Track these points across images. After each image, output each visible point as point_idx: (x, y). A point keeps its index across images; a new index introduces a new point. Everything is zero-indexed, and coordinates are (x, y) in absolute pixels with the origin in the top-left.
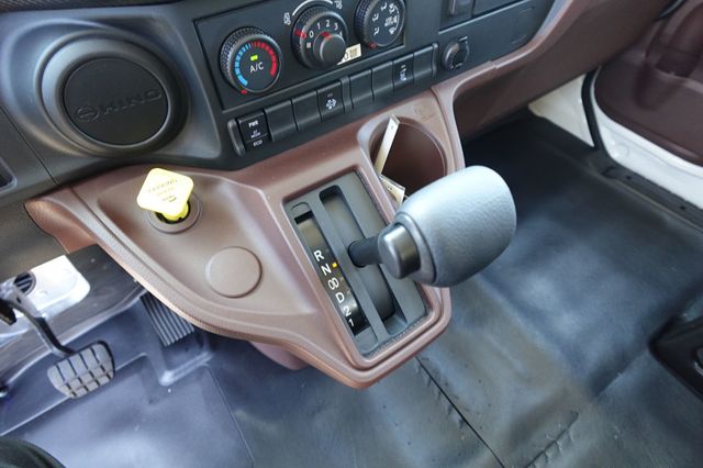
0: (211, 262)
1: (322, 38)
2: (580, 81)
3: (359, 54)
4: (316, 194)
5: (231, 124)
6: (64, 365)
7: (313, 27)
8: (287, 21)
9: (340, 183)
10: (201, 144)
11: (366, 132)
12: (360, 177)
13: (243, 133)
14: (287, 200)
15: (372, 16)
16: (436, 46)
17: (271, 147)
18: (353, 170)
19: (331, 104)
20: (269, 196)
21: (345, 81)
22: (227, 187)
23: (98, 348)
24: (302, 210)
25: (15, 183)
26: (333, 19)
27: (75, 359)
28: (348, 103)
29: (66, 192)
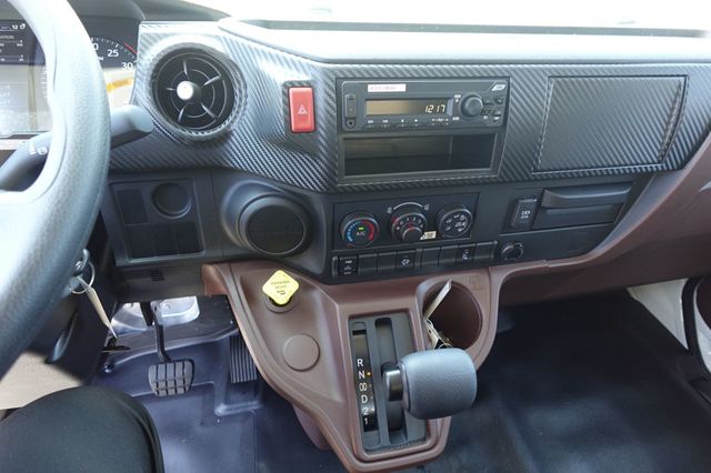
0: (288, 341)
1: (407, 227)
2: (683, 282)
3: (434, 236)
4: (373, 319)
5: (334, 259)
6: (162, 367)
7: (404, 219)
8: (389, 211)
9: (393, 317)
10: (312, 263)
11: (425, 287)
12: (409, 317)
13: (340, 265)
14: (352, 317)
15: (447, 219)
16: (496, 242)
17: (356, 277)
18: (405, 311)
19: (406, 262)
20: (341, 310)
21: (419, 250)
22: (318, 294)
23: (188, 364)
24: (359, 327)
25: (204, 253)
26: (418, 218)
27: (170, 366)
28: (418, 264)
29: (226, 265)
